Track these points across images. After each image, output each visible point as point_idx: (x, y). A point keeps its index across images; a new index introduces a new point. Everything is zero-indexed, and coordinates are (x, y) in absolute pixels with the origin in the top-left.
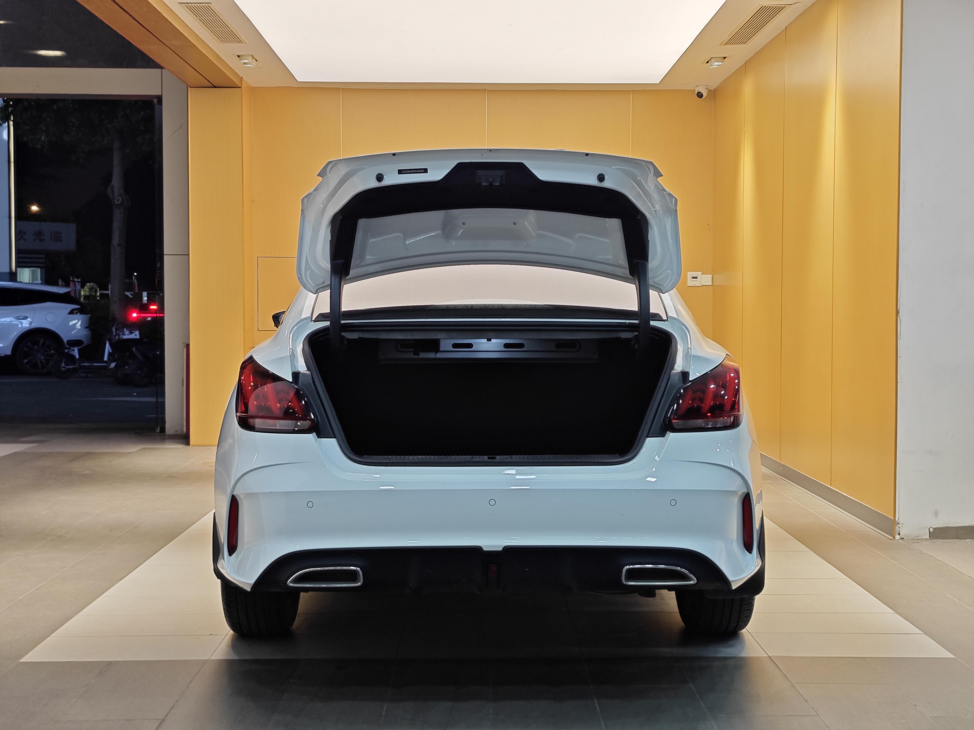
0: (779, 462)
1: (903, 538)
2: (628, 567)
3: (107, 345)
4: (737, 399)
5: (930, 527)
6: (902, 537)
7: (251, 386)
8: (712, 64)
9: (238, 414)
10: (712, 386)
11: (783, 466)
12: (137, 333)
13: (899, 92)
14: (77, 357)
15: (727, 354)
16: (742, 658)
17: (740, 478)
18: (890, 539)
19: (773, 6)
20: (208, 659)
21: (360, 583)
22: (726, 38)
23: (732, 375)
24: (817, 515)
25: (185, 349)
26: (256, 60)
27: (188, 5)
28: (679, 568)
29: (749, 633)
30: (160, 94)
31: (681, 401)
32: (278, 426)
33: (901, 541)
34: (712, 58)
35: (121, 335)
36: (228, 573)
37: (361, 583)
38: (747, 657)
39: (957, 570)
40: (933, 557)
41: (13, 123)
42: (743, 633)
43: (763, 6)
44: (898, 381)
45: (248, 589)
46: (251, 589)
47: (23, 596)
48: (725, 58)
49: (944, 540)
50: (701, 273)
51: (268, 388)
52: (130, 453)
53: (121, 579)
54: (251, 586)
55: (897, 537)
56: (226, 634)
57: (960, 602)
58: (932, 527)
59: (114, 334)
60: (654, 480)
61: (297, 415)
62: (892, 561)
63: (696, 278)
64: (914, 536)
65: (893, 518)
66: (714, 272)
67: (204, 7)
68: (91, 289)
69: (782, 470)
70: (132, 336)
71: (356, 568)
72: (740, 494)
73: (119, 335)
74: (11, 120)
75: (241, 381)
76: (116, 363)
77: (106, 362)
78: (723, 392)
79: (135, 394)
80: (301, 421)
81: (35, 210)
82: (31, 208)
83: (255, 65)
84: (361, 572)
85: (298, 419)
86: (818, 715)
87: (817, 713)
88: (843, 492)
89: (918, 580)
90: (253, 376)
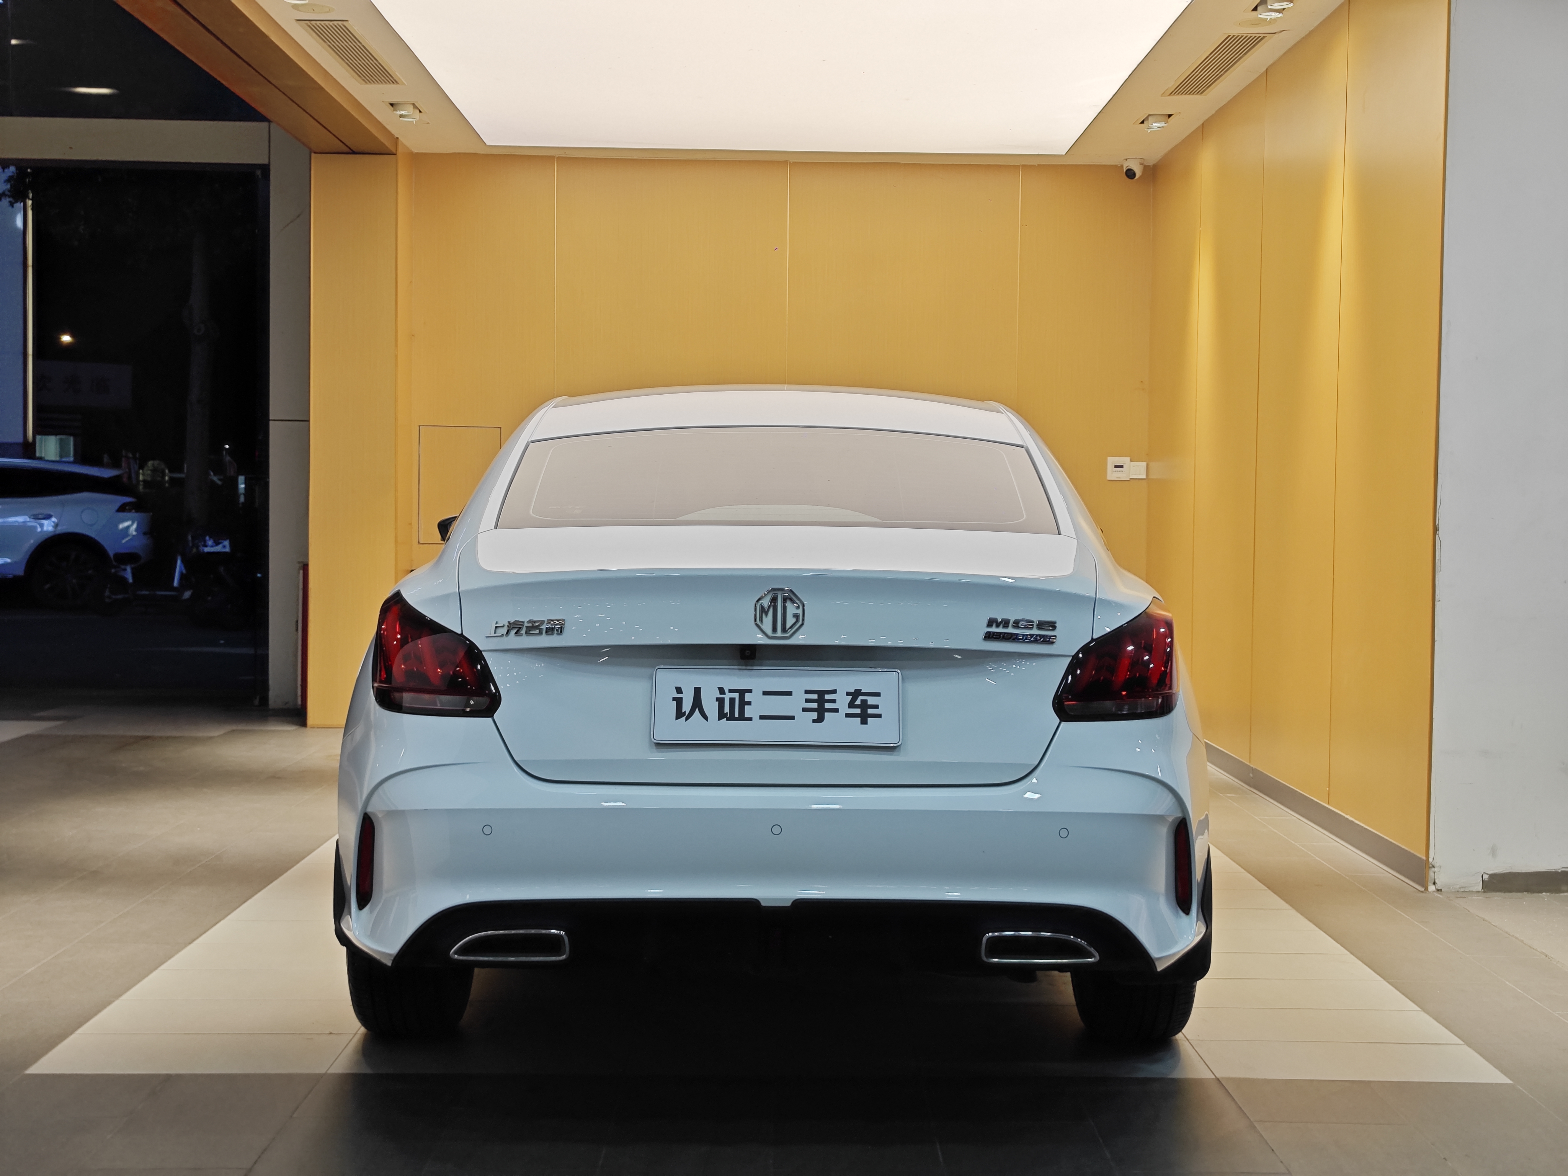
0: (1248, 764)
1: (1441, 890)
2: (990, 934)
3: (179, 562)
4: (1169, 668)
5: (1484, 873)
6: (1439, 889)
7: (397, 640)
8: (1150, 125)
9: (376, 685)
10: (1130, 648)
11: (1254, 771)
12: (226, 543)
13: (1442, 177)
14: (131, 580)
15: (1154, 597)
16: (1174, 1080)
17: (1171, 796)
18: (1419, 891)
19: (1245, 35)
20: (324, 1072)
21: (564, 956)
22: (1172, 84)
23: (1162, 630)
24: (1305, 850)
25: (301, 572)
26: (420, 112)
27: (311, 24)
28: (1072, 937)
29: (1187, 1041)
30: (266, 162)
31: (1078, 672)
32: (439, 704)
33: (1436, 894)
34: (1149, 115)
35: (201, 546)
36: (356, 937)
37: (566, 956)
38: (1182, 1079)
39: (1524, 943)
40: (1486, 921)
41: (33, 204)
42: (1177, 1040)
43: (1229, 36)
44: (1436, 638)
45: (389, 963)
46: (392, 964)
47: (33, 968)
48: (1170, 116)
49: (1506, 894)
50: (1129, 459)
51: (423, 644)
52: (211, 738)
53: (190, 943)
54: (392, 958)
55: (1432, 888)
56: (354, 1032)
57: (1526, 995)
58: (1487, 872)
59: (190, 544)
60: (1036, 796)
61: (469, 687)
62: (1421, 926)
63: (1121, 467)
64: (1458, 886)
65: (1424, 858)
66: (1149, 457)
67: (336, 26)
68: (155, 470)
69: (1252, 778)
70: (218, 549)
71: (558, 932)
72: (1171, 821)
73: (198, 547)
74: (29, 199)
75: (381, 632)
76: (192, 591)
77: (175, 589)
78: (1146, 658)
79: (222, 642)
80: (475, 698)
81: (67, 342)
82: (60, 338)
83: (418, 118)
84: (566, 939)
85: (470, 694)
86: (1289, 1173)
87: (1288, 1170)
88: (1347, 815)
89: (1461, 958)
90: (399, 625)
